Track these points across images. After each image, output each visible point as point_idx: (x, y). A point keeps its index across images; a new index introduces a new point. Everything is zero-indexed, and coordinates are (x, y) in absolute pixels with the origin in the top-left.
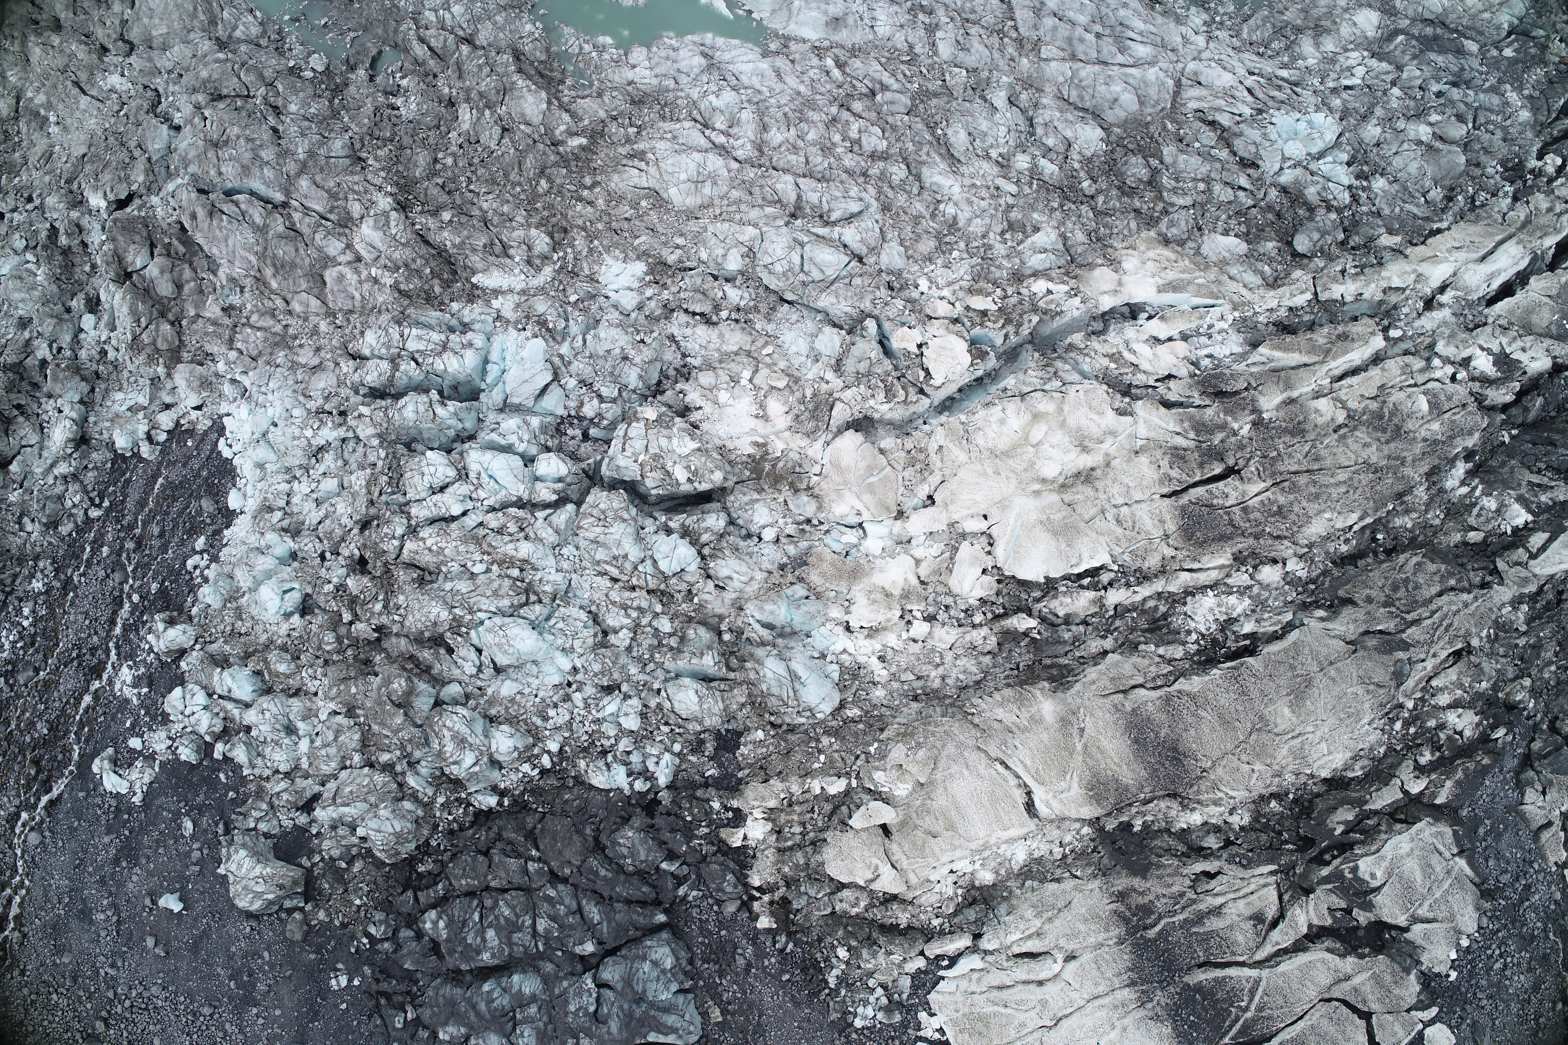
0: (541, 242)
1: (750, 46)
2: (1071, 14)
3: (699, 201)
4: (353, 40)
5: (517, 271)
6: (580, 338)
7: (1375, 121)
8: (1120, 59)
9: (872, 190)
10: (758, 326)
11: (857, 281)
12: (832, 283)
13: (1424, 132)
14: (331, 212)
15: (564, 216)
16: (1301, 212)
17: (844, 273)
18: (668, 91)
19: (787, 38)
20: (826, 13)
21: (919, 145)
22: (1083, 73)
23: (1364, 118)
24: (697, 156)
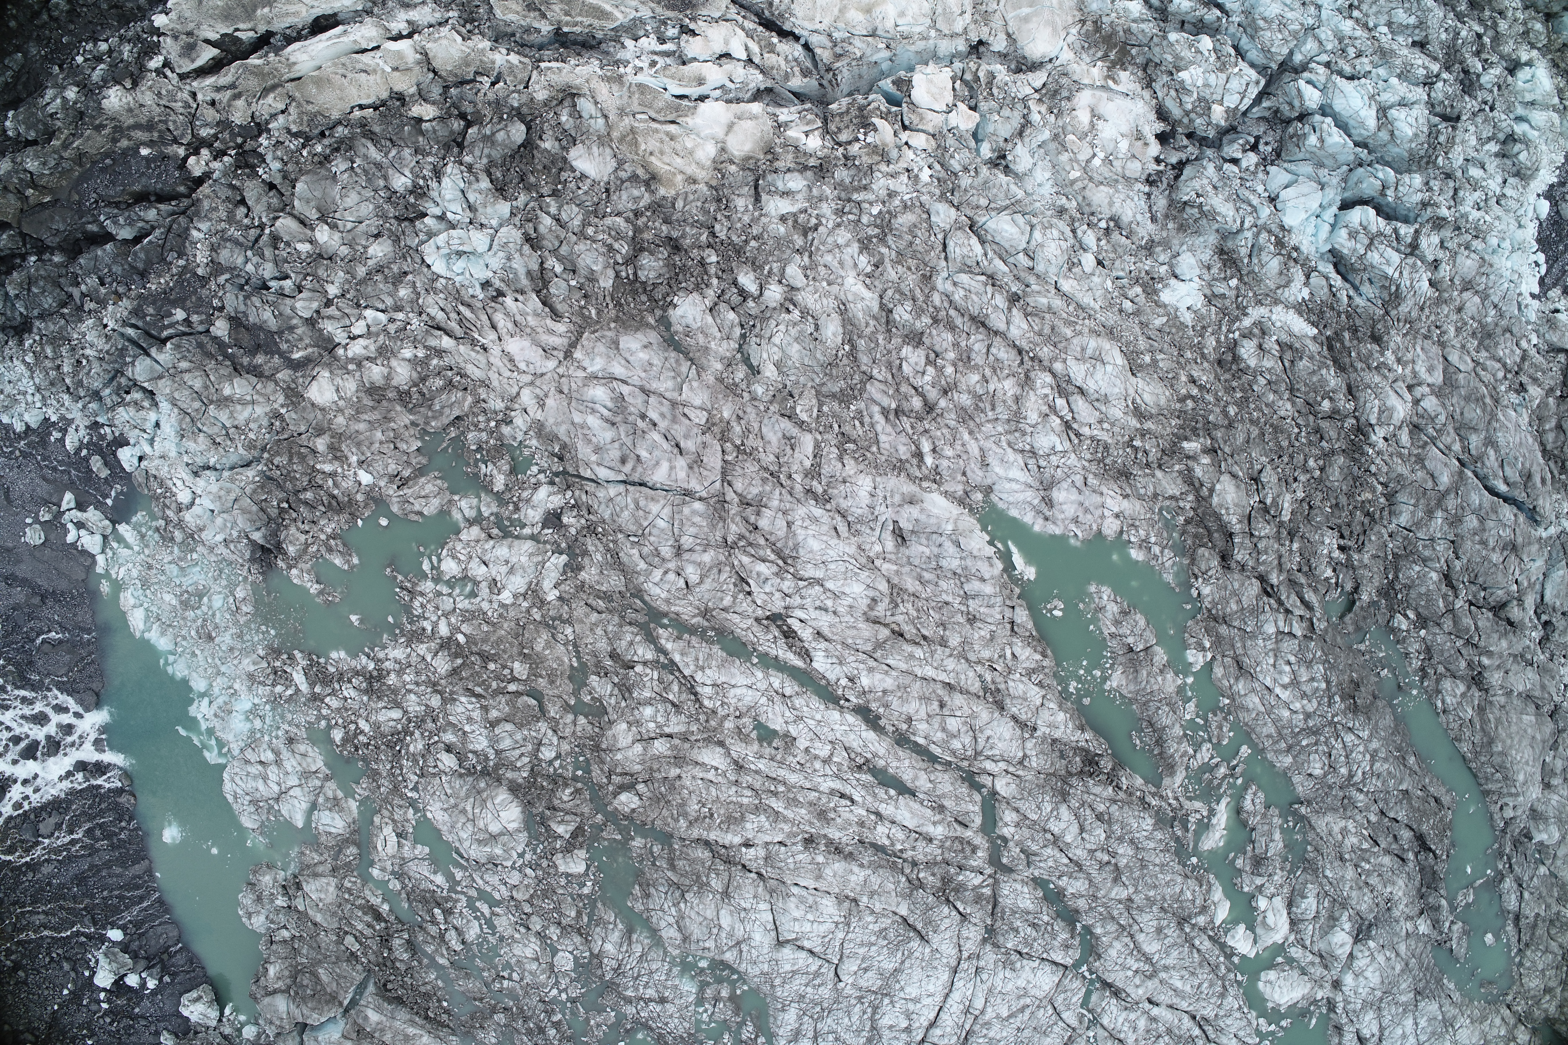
0: (1248, 351)
1: (1001, 505)
2: (665, 445)
3: (1099, 340)
4: (1362, 641)
5: (1278, 324)
6: (1247, 225)
7: (370, 262)
8: (625, 389)
9: (936, 298)
10: (1074, 203)
11: (983, 202)
12: (1006, 208)
13: (323, 234)
14: (1426, 443)
15: (1217, 378)
16: (499, 174)
17: (993, 214)
18: (1095, 475)
19: (961, 502)
20: (922, 510)
21: (872, 338)
22: (670, 384)
23: (379, 270)
24: (1091, 386)
